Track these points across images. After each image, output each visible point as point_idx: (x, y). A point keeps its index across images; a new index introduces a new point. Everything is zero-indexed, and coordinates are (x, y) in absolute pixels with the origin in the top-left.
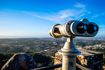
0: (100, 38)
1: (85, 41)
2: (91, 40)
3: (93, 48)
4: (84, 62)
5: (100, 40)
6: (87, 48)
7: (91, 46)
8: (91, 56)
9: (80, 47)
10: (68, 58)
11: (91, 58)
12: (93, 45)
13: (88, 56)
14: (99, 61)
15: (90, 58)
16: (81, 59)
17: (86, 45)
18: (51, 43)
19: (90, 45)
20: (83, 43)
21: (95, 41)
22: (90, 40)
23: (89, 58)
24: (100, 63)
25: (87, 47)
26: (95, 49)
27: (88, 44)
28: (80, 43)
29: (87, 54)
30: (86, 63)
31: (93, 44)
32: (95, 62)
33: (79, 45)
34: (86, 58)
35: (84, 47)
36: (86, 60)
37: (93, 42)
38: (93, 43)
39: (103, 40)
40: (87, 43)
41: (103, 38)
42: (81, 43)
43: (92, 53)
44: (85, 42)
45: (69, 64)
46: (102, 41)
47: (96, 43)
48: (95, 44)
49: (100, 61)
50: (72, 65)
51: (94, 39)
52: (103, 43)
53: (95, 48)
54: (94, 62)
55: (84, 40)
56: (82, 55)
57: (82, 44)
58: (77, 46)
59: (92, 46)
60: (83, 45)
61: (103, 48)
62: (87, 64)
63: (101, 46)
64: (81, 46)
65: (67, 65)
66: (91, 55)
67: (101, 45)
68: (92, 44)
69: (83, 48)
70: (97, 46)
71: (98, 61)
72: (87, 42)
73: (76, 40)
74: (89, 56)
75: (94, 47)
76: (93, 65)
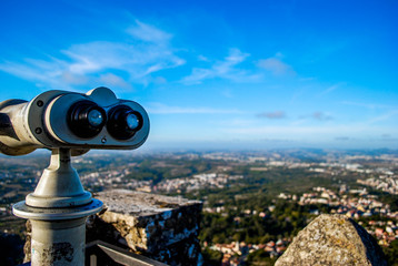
0: (209, 152)
1: (162, 164)
2: (182, 159)
3: (189, 188)
4: (137, 239)
5: (212, 158)
6: (168, 188)
7: (182, 182)
8: (161, 214)
9: (145, 185)
10: (52, 228)
11: (161, 224)
12: (190, 176)
13: (148, 217)
14: (189, 229)
15: (156, 223)
16: (126, 229)
17: (164, 175)
18: (25, 173)
19: (180, 177)
20: (154, 172)
21: (195, 161)
22: (179, 157)
23: (153, 224)
24: (192, 235)
25: (169, 185)
26: (194, 191)
27: (173, 172)
28: (145, 170)
29: (149, 209)
30: (145, 240)
31: (189, 171)
32: (175, 233)
33: (140, 180)
34: (142, 222)
35: (159, 184)
36: (143, 231)
37: (189, 165)
38: (191, 168)
39: (219, 158)
40: (169, 169)
41: (220, 151)
42: (149, 171)
43: (169, 206)
44: (161, 168)
45: (56, 253)
46: (217, 161)
47: (200, 168)
48: (195, 172)
49: (193, 231)
50: (68, 256)
51: (193, 155)
52: (219, 168)
53: (196, 187)
54: (172, 236)
55: (160, 160)
56: (132, 214)
57: (151, 175)
58: (135, 184)
59: (187, 180)
60: (155, 177)
61: (220, 183)
62: (148, 245)
63: (215, 179)
64: (147, 183)
65: (49, 258)
66: (163, 213)
67: (214, 175)
68: (185, 172)
69: (155, 188)
70: (203, 177)
71: (186, 231)
72: (170, 166)
73: (129, 162)
74: (153, 216)
75: (192, 181)
76: (169, 247)
